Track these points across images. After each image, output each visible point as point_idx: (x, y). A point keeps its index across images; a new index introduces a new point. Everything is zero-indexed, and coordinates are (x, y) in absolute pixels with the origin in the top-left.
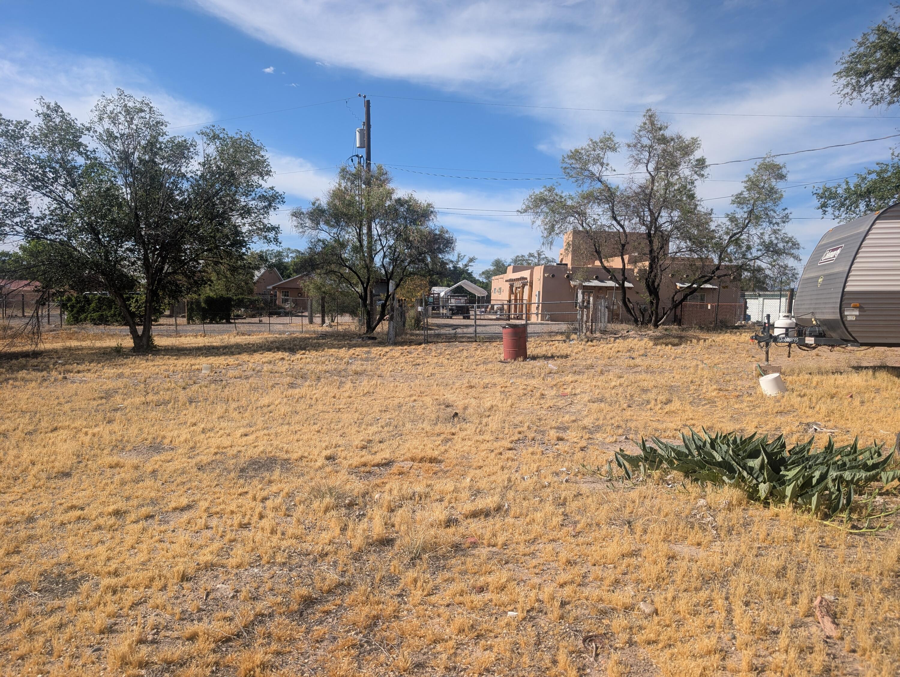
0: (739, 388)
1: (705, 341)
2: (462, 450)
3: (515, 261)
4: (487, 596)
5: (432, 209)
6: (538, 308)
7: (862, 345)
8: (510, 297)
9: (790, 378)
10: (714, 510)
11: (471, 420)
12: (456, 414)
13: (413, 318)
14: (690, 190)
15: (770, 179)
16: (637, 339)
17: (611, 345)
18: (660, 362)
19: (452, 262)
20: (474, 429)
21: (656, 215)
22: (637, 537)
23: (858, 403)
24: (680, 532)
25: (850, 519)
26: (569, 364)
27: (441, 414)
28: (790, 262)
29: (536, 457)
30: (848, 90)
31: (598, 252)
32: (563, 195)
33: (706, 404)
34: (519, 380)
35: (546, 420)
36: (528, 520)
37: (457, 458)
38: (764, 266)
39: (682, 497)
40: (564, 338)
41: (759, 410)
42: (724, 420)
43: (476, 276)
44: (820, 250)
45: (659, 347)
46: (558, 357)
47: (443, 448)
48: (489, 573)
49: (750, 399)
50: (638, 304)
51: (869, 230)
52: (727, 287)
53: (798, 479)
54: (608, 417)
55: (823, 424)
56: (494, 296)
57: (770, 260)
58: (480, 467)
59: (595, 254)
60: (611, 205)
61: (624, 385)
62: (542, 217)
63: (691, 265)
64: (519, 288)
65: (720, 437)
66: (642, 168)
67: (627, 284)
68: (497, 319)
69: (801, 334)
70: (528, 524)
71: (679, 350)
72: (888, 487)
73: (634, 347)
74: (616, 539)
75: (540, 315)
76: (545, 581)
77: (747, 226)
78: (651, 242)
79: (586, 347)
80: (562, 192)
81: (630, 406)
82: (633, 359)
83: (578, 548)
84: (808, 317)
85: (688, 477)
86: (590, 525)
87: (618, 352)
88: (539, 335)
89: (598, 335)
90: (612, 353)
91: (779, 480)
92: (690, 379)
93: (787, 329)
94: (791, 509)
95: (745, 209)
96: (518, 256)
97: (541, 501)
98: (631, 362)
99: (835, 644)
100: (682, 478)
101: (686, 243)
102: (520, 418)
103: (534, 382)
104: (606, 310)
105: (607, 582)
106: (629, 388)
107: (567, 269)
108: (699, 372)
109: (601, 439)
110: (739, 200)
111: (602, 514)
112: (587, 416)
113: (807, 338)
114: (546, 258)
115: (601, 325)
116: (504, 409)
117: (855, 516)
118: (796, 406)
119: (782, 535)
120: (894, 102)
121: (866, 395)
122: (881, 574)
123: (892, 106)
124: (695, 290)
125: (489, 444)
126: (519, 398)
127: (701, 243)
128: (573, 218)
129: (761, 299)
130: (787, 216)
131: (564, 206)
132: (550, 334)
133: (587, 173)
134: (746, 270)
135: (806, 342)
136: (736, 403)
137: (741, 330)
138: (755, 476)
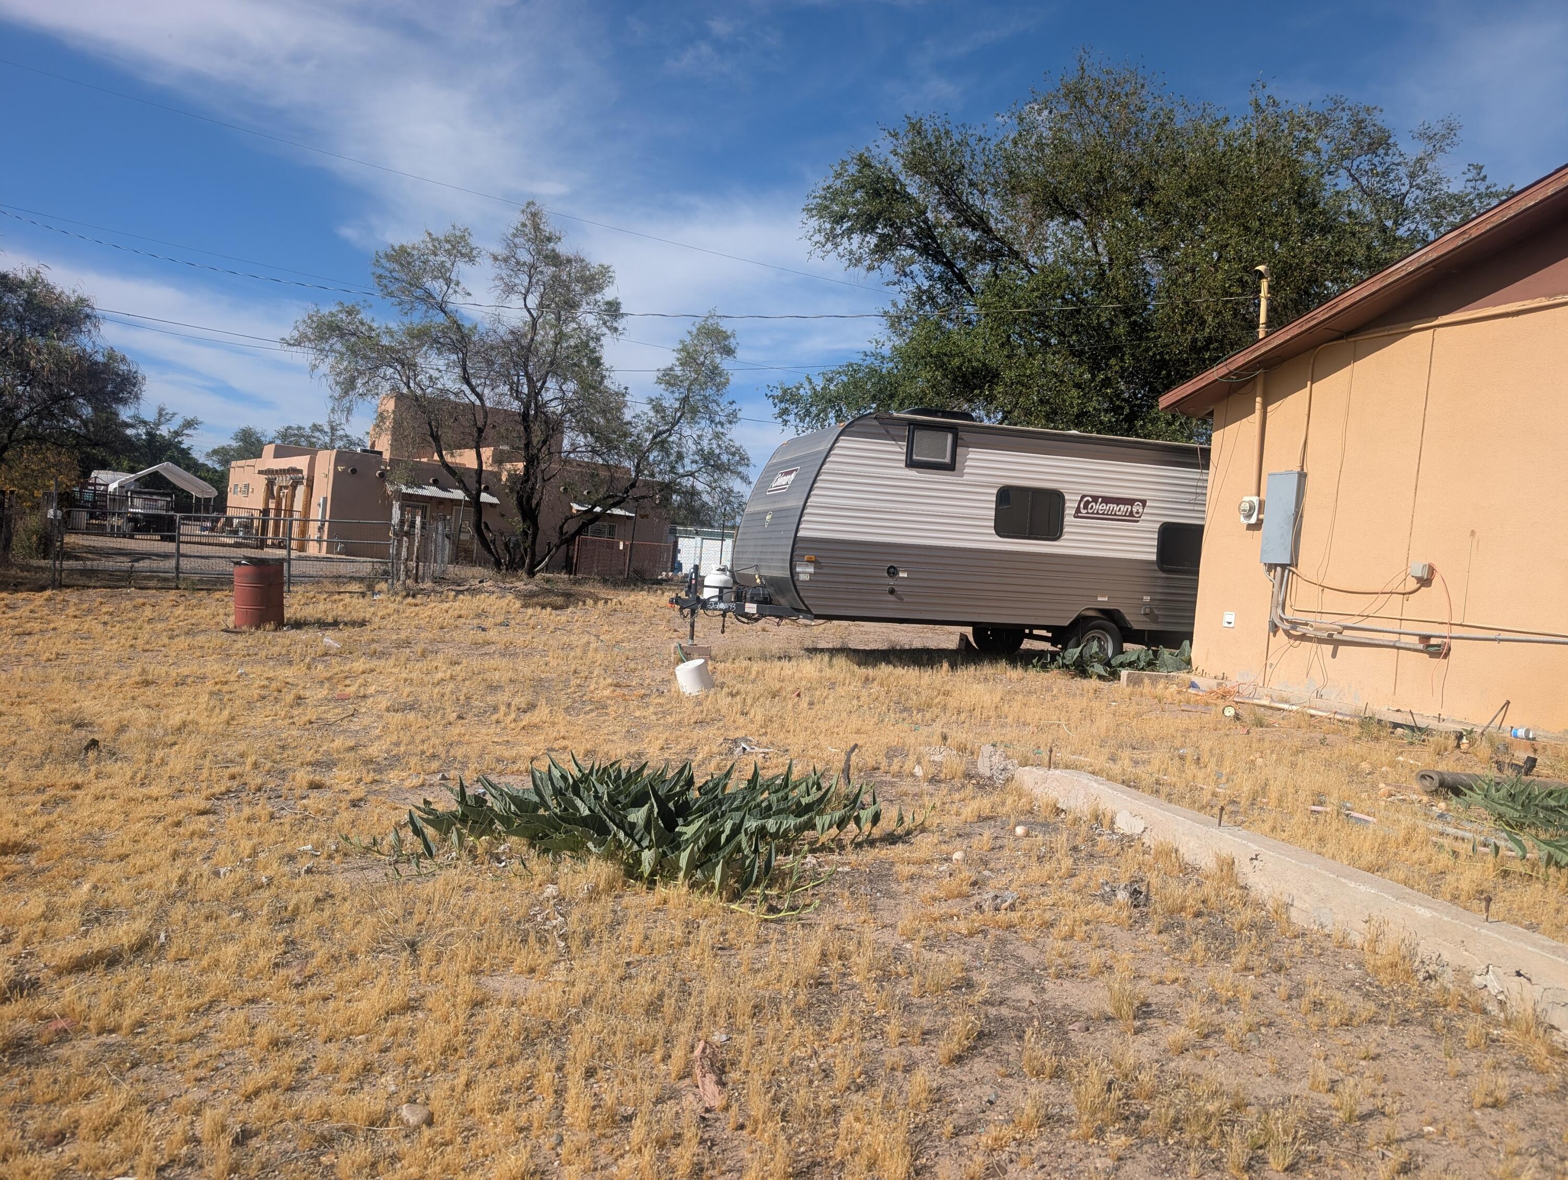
0: (647, 681)
1: (606, 602)
2: (88, 821)
3: (284, 436)
4: (69, 1151)
5: (89, 311)
6: (321, 529)
7: (818, 617)
8: (267, 503)
9: (721, 666)
10: (569, 903)
11: (128, 754)
12: (94, 743)
13: (36, 532)
14: (593, 351)
15: (712, 352)
16: (495, 596)
17: (448, 605)
18: (529, 637)
19: (145, 423)
20: (129, 774)
21: (539, 384)
22: (423, 970)
23: (805, 705)
24: (503, 952)
25: (766, 898)
26: (364, 639)
27: (56, 743)
28: (737, 485)
29: (255, 827)
30: (820, 238)
31: (436, 438)
32: (375, 325)
33: (592, 711)
34: (258, 669)
35: (296, 747)
36: (204, 963)
37: (73, 840)
38: (700, 486)
39: (517, 883)
40: (363, 589)
41: (670, 719)
42: (615, 738)
43: (199, 456)
44: (771, 471)
45: (530, 611)
46: (346, 624)
47: (41, 821)
48: (87, 1096)
49: (661, 700)
50: (502, 534)
51: (831, 449)
52: (647, 516)
53: (699, 837)
54: (418, 739)
55: (754, 740)
56: (233, 500)
57: (709, 478)
58: (123, 857)
59: (430, 439)
60: (461, 355)
61: (459, 678)
62: (331, 360)
63: (592, 475)
64: (286, 487)
65: (598, 771)
66: (516, 301)
67: (485, 497)
68: (237, 545)
69: (740, 598)
70: (203, 972)
71: (563, 616)
72: (824, 838)
73: (487, 608)
74: (381, 981)
75: (325, 544)
76: (215, 1092)
77: (678, 421)
78: (527, 429)
79: (401, 607)
80: (373, 320)
81: (460, 717)
82: (484, 630)
83: (300, 1011)
84: (751, 572)
85: (534, 848)
86: (335, 958)
87: (460, 617)
88: (316, 580)
89: (428, 585)
90: (448, 619)
91: (673, 841)
92: (573, 667)
93: (721, 589)
94: (685, 889)
95: (676, 395)
96: (290, 428)
97: (243, 919)
98: (480, 636)
99: (717, 1120)
100: (525, 848)
101: (586, 437)
102: (241, 747)
103: (288, 673)
104: (447, 541)
105: (346, 1073)
106: (467, 683)
107: (381, 462)
108: (590, 654)
109: (396, 781)
110: (668, 379)
111: (363, 935)
112: (379, 737)
113: (747, 605)
114: (347, 436)
115: (435, 568)
116: (211, 729)
117: (774, 892)
118: (724, 711)
119: (667, 937)
120: (873, 268)
121: (818, 693)
122: (796, 985)
123: (872, 273)
124: (598, 517)
125: (156, 806)
126: (250, 705)
127: (609, 441)
128: (392, 370)
129: (699, 539)
130: (734, 414)
131: (374, 345)
132: (338, 579)
133: (419, 293)
134: (675, 492)
135: (747, 610)
136: (638, 707)
137: (664, 586)
138: (637, 838)
